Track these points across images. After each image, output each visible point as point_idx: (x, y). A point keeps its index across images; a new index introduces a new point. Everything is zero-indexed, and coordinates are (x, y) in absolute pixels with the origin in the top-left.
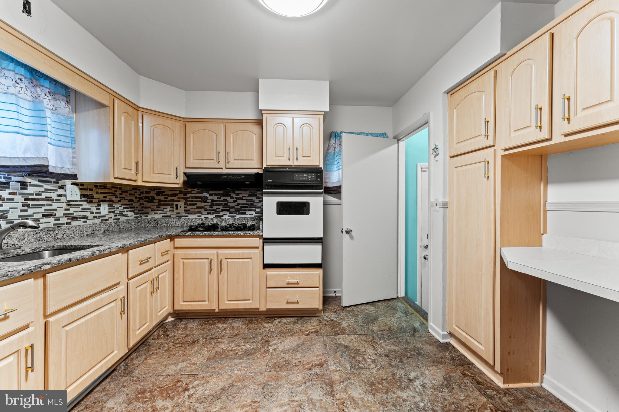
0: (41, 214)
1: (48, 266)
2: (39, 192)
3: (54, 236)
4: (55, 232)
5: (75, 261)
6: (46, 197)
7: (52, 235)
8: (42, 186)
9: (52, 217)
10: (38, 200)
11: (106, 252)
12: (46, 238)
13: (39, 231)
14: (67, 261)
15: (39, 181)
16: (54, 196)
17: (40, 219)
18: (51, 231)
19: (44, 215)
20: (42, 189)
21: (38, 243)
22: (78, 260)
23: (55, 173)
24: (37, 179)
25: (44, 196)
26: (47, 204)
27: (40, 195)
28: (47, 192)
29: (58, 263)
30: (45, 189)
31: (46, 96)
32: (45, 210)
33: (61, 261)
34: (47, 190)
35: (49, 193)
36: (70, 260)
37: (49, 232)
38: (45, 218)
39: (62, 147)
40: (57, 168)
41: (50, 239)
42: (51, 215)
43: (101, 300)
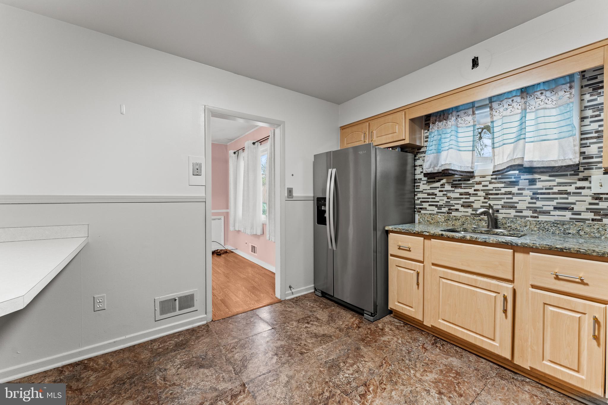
0: (553, 207)
1: (427, 233)
2: (550, 186)
3: (563, 230)
4: (565, 226)
5: (445, 237)
6: (558, 191)
7: (560, 228)
8: (554, 181)
9: (567, 211)
10: (549, 194)
11: (479, 240)
12: (552, 230)
13: (543, 222)
14: (440, 234)
15: (550, 176)
16: (571, 189)
17: (551, 212)
18: (558, 224)
19: (556, 208)
20: (555, 183)
21: (541, 232)
22: (448, 237)
23: (557, 166)
24: (548, 174)
25: (556, 190)
26: (560, 198)
27: (552, 189)
28: (560, 186)
29: (433, 234)
30: (558, 183)
31: (538, 99)
32: (557, 203)
33: (436, 233)
34: (560, 184)
35: (563, 186)
36: (442, 235)
37: (555, 225)
38: (558, 211)
39: (564, 138)
40: (558, 161)
41: (558, 232)
42: (566, 209)
43: (476, 280)
